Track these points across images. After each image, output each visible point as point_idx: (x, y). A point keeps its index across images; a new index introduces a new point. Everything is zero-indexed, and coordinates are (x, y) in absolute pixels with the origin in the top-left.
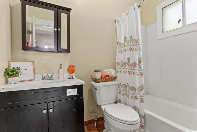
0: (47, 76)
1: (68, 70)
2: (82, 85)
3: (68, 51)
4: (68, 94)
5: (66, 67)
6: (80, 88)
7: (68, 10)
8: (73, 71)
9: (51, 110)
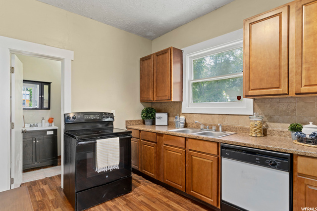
0: (34, 125)
1: (49, 121)
2: (57, 129)
3: (49, 108)
4: (48, 134)
5: (47, 119)
6: (55, 131)
7: (49, 84)
8: (52, 122)
9: (38, 141)
